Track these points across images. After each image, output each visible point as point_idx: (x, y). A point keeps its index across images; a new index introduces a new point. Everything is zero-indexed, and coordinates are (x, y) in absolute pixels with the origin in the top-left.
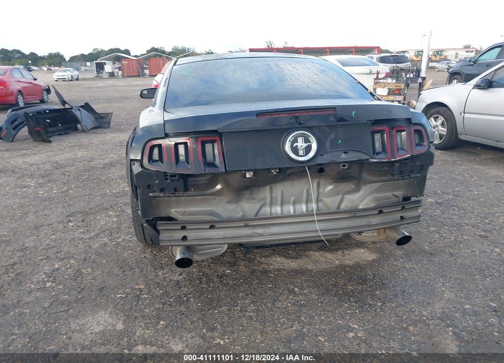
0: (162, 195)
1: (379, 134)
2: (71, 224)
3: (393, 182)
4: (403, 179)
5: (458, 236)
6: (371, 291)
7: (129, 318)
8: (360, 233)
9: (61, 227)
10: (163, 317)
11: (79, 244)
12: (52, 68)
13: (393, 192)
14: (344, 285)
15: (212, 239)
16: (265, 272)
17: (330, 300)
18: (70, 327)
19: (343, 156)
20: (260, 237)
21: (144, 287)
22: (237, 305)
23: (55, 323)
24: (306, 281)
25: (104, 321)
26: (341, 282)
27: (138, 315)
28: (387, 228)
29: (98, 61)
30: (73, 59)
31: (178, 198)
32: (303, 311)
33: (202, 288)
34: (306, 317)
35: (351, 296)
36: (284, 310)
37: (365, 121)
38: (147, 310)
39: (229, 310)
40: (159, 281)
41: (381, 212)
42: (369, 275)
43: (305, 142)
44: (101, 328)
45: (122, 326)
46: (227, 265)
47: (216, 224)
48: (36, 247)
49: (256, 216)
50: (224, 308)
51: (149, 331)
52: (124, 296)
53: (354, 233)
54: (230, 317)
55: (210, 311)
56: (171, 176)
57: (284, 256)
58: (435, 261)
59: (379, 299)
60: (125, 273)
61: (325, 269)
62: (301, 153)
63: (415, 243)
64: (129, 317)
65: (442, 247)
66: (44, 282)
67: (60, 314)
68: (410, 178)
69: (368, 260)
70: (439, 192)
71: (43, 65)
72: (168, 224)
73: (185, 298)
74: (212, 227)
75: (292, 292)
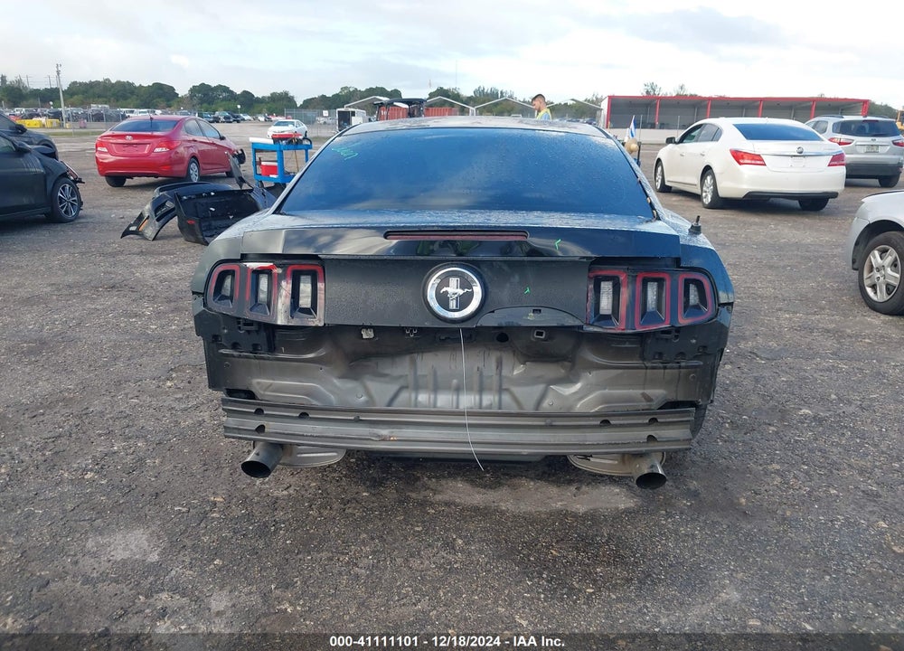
0: (236, 353)
1: (611, 283)
2: (169, 384)
3: (644, 371)
4: (665, 368)
5: (820, 487)
6: (588, 565)
7: (174, 546)
8: (586, 457)
9: (153, 385)
10: (223, 554)
11: (164, 416)
12: (273, 119)
13: (644, 389)
14: (547, 548)
15: (303, 435)
16: (423, 504)
17: (506, 568)
18: (85, 546)
19: (531, 316)
20: (383, 443)
21: (222, 500)
22: (348, 553)
23: (67, 537)
24: (484, 530)
25: (136, 546)
26: (543, 541)
27: (189, 543)
28: (628, 453)
29: (342, 110)
30: (308, 104)
31: (262, 361)
32: (450, 580)
33: (308, 515)
34: (448, 591)
35: (546, 568)
36: (418, 574)
37: (577, 259)
38: (206, 539)
39: (330, 559)
40: (249, 495)
41: (606, 423)
42: (602, 536)
43: (462, 288)
44: (126, 555)
45: (157, 557)
46: (368, 483)
47: (312, 411)
48: (102, 414)
49: (389, 405)
50: (324, 555)
51: (191, 572)
52: (184, 510)
53: (575, 455)
54: (325, 570)
55: (300, 556)
56: (245, 324)
57: (472, 480)
58: (741, 529)
59: (595, 581)
60: (207, 473)
61: (530, 514)
62: (453, 304)
63: (726, 489)
64: (172, 544)
65: (774, 503)
66: (85, 471)
67: (81, 523)
68: (680, 367)
69: (617, 509)
70: (833, 396)
71: (260, 113)
72: (235, 401)
73: (273, 528)
74: (303, 416)
75: (449, 546)
